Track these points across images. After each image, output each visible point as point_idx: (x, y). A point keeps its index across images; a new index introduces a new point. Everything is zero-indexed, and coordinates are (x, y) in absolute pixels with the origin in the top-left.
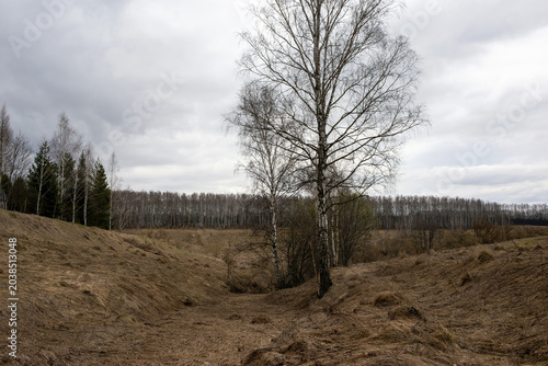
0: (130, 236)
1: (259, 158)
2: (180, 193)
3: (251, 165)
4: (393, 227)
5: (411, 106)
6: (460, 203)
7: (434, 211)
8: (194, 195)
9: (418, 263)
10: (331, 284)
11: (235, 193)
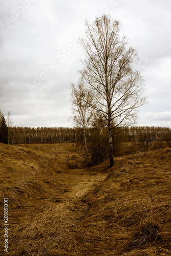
0: (21, 148)
1: (78, 114)
2: (32, 128)
3: (75, 117)
4: (130, 141)
5: (142, 97)
6: (159, 129)
7: (148, 133)
8: (38, 128)
9: (145, 154)
10: (114, 163)
11: (57, 127)
